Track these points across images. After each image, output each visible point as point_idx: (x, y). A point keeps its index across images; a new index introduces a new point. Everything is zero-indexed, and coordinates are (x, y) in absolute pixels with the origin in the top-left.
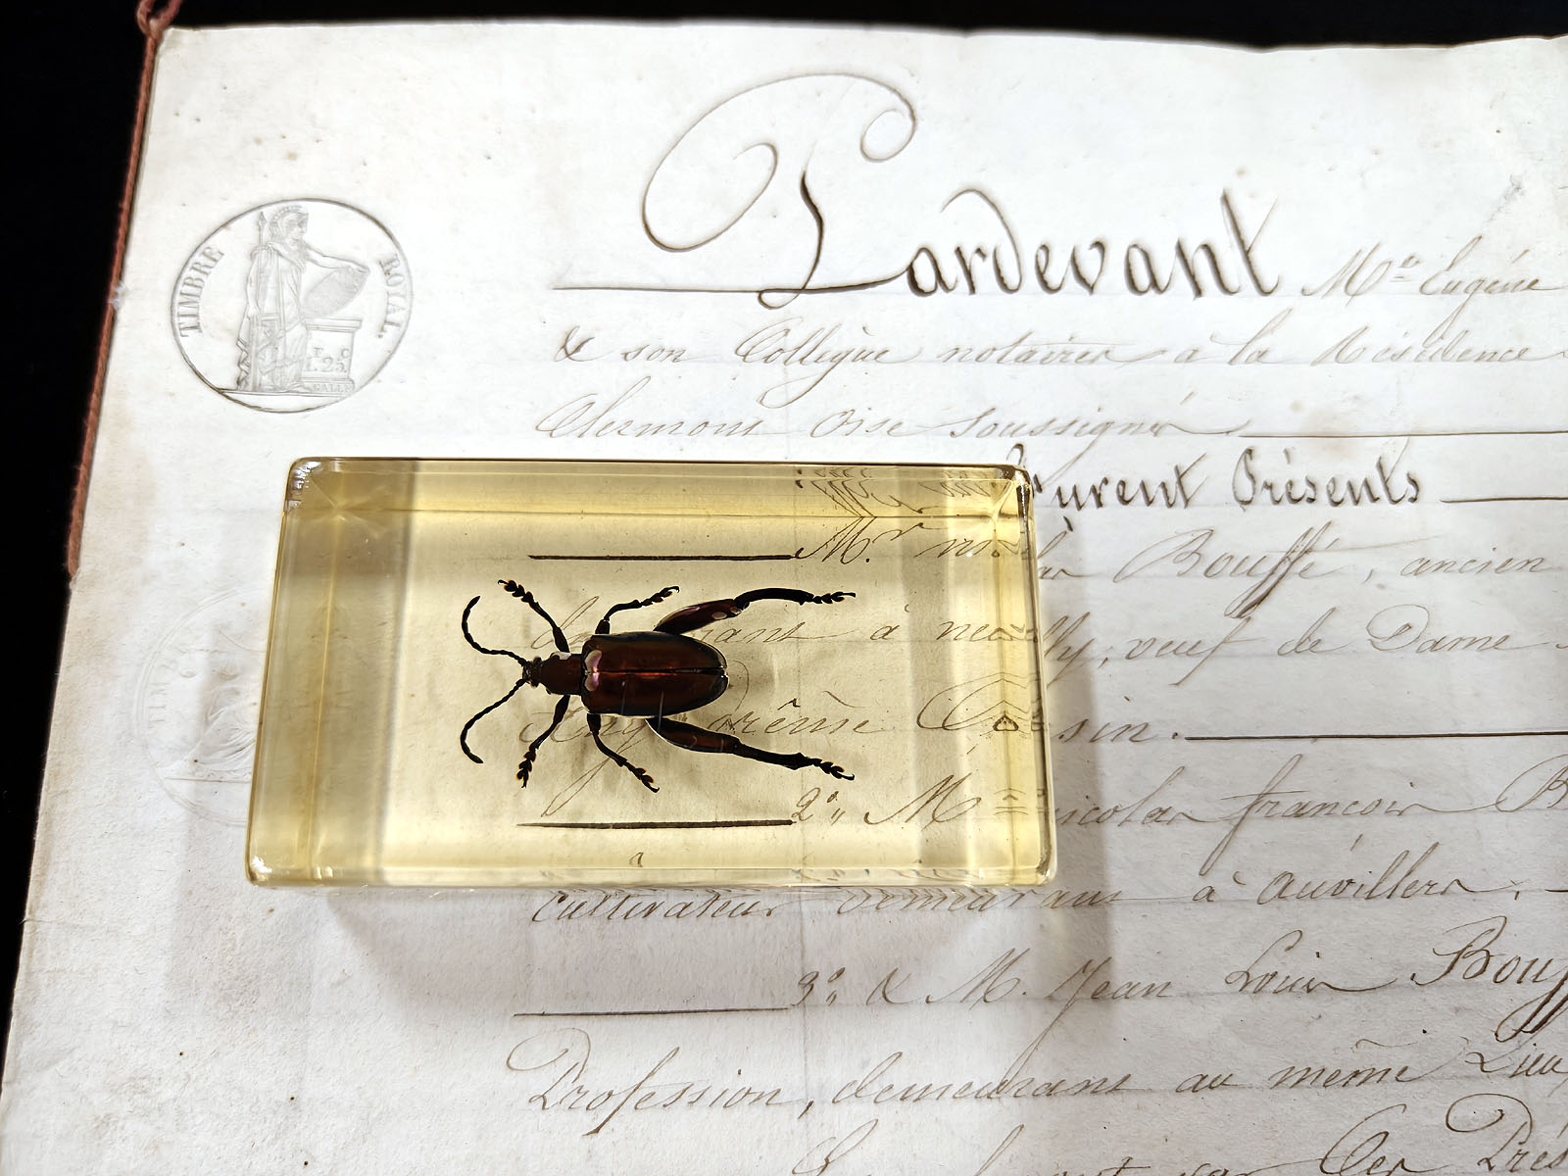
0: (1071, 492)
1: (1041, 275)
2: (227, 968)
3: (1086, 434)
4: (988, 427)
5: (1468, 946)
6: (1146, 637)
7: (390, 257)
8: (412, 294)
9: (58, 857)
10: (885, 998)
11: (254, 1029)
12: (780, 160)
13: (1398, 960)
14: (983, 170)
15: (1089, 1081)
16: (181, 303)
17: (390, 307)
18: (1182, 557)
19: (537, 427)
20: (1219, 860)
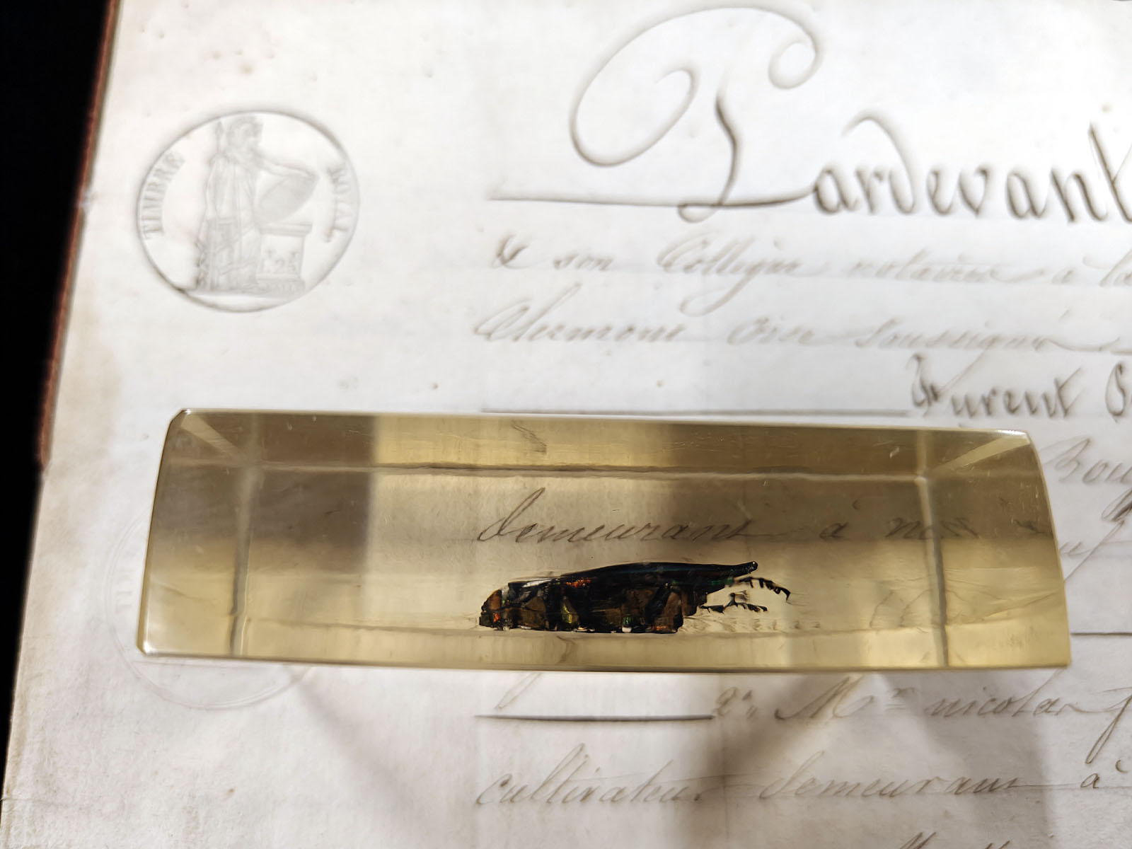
0: (963, 401)
1: (933, 197)
2: (191, 845)
3: (975, 347)
4: (889, 339)
7: (337, 167)
8: (358, 202)
9: (33, 738)
12: (697, 84)
16: (146, 207)
17: (338, 213)
18: (1063, 464)
19: (476, 331)
20: (1103, 749)
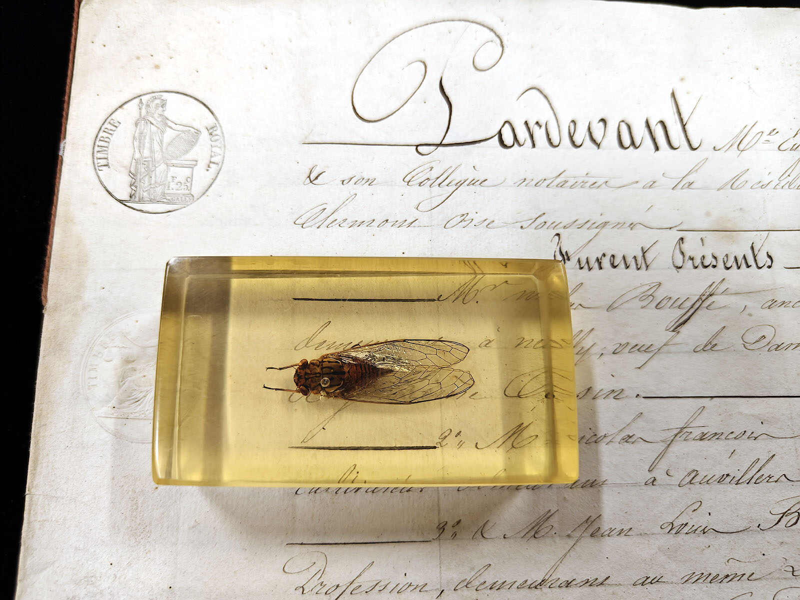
0: (585, 261)
1: (571, 137)
2: (134, 519)
3: (594, 228)
4: (541, 224)
5: (789, 510)
6: (624, 342)
7: (213, 126)
8: (225, 147)
9: (43, 460)
10: (483, 537)
11: (149, 551)
12: (428, 70)
13: (751, 517)
14: (540, 76)
15: (588, 580)
16: (98, 152)
17: (213, 154)
18: (644, 298)
19: (294, 223)
20: (659, 463)
